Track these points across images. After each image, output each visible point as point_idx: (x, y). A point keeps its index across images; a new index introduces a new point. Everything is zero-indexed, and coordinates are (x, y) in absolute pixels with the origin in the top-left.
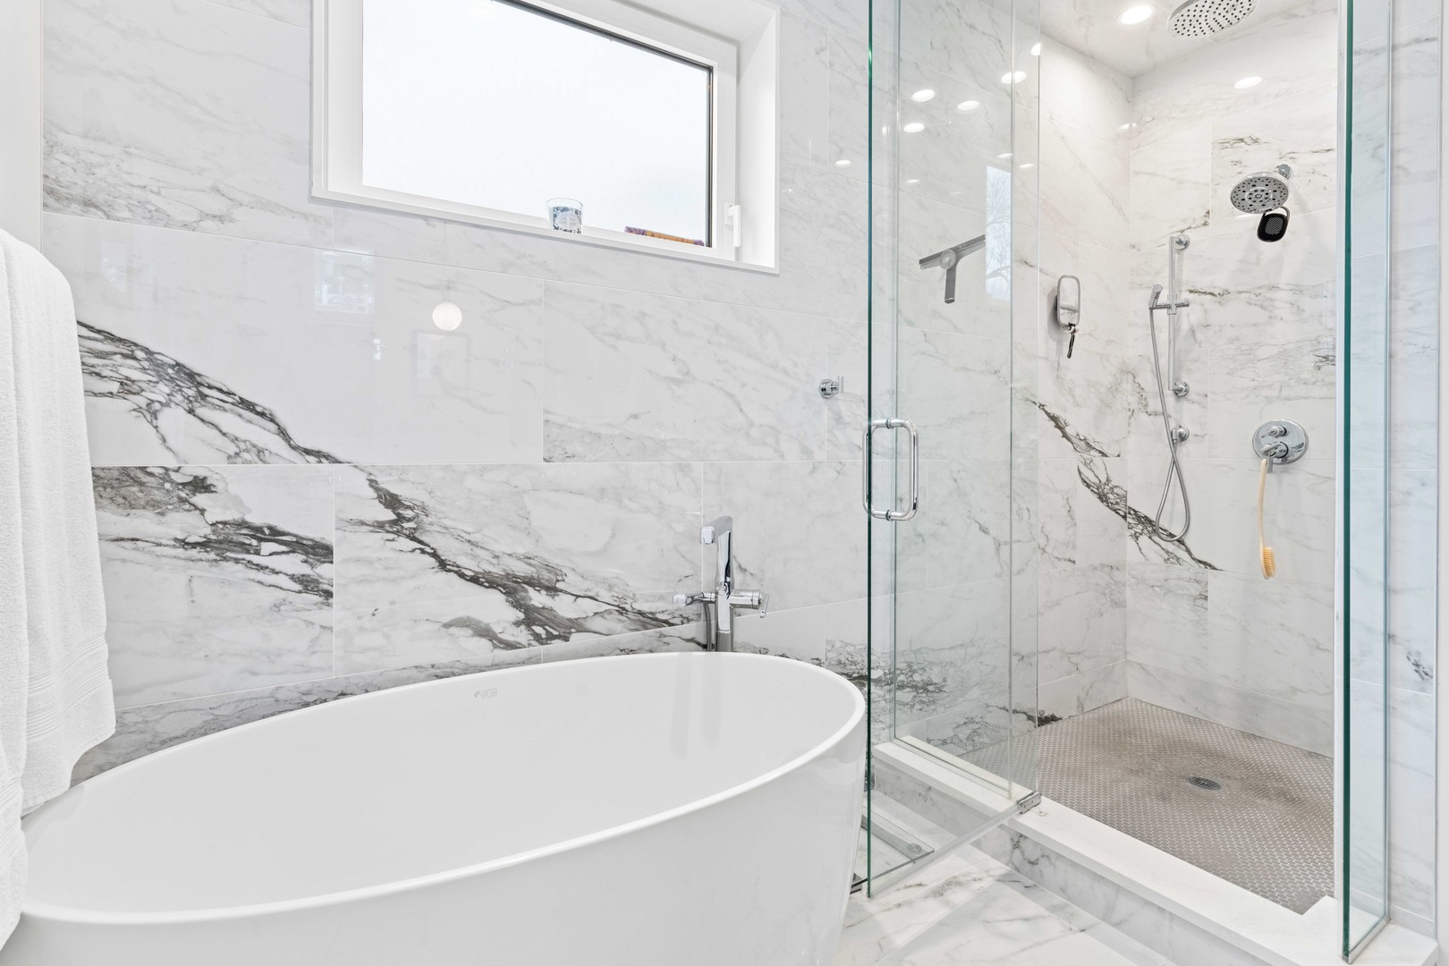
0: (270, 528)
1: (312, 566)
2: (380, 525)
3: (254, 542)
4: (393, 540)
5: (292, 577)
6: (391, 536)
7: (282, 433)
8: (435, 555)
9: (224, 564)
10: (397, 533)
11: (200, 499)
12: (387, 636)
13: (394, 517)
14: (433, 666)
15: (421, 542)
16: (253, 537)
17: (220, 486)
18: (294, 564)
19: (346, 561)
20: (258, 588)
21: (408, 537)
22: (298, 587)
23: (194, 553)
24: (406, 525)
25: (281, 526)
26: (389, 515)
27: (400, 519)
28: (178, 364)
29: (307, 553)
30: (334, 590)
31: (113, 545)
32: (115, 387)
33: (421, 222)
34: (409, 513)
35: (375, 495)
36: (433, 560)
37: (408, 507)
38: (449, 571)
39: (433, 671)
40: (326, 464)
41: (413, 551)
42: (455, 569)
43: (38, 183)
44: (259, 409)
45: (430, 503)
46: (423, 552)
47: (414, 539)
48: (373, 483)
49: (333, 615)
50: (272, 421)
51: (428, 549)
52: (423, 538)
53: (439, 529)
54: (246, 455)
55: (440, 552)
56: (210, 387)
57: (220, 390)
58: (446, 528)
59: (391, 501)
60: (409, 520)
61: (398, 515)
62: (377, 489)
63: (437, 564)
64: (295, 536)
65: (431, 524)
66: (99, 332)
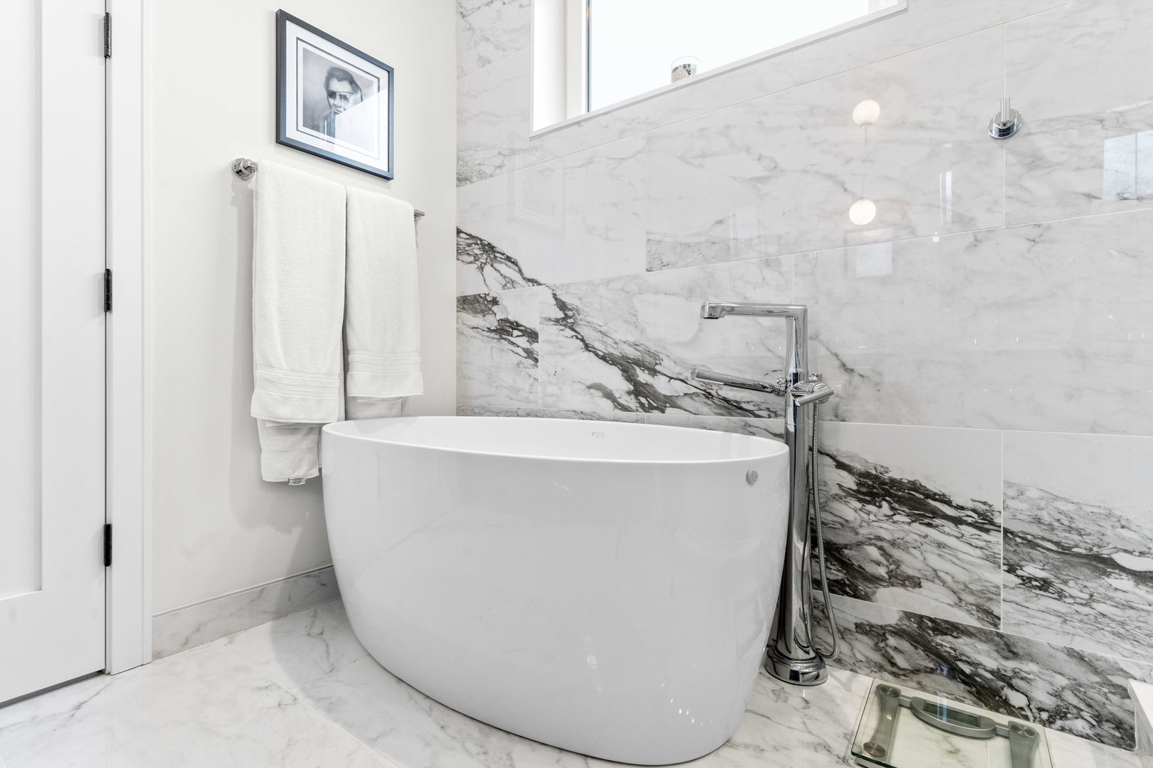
0: (516, 323)
1: (531, 344)
2: (557, 321)
3: (511, 330)
4: (563, 330)
5: (523, 349)
6: (562, 328)
7: (520, 271)
8: (583, 340)
9: (503, 341)
10: (565, 325)
11: (495, 308)
12: (560, 389)
13: (563, 316)
14: (582, 413)
15: (576, 332)
16: (511, 327)
17: (500, 303)
18: (523, 342)
19: (543, 341)
20: (512, 354)
21: (570, 328)
22: (525, 355)
23: (493, 335)
24: (569, 321)
25: (521, 322)
26: (560, 315)
27: (567, 317)
28: (489, 244)
29: (528, 337)
30: (539, 358)
31: (471, 331)
32: (472, 259)
33: (576, 127)
34: (570, 313)
35: (555, 303)
36: (582, 343)
37: (570, 310)
38: (590, 351)
39: (582, 415)
40: (536, 287)
41: (572, 337)
42: (593, 350)
43: (455, 176)
44: (512, 260)
45: (580, 306)
46: (577, 338)
47: (573, 330)
48: (555, 296)
49: (538, 372)
50: (517, 265)
51: (579, 337)
52: (577, 329)
53: (585, 323)
54: (508, 285)
55: (585, 339)
56: (498, 252)
57: (500, 253)
58: (588, 323)
59: (562, 306)
60: (570, 318)
61: (565, 314)
62: (556, 299)
63: (584, 346)
64: (525, 327)
65: (581, 320)
66: (469, 235)
